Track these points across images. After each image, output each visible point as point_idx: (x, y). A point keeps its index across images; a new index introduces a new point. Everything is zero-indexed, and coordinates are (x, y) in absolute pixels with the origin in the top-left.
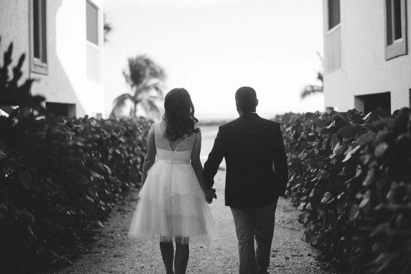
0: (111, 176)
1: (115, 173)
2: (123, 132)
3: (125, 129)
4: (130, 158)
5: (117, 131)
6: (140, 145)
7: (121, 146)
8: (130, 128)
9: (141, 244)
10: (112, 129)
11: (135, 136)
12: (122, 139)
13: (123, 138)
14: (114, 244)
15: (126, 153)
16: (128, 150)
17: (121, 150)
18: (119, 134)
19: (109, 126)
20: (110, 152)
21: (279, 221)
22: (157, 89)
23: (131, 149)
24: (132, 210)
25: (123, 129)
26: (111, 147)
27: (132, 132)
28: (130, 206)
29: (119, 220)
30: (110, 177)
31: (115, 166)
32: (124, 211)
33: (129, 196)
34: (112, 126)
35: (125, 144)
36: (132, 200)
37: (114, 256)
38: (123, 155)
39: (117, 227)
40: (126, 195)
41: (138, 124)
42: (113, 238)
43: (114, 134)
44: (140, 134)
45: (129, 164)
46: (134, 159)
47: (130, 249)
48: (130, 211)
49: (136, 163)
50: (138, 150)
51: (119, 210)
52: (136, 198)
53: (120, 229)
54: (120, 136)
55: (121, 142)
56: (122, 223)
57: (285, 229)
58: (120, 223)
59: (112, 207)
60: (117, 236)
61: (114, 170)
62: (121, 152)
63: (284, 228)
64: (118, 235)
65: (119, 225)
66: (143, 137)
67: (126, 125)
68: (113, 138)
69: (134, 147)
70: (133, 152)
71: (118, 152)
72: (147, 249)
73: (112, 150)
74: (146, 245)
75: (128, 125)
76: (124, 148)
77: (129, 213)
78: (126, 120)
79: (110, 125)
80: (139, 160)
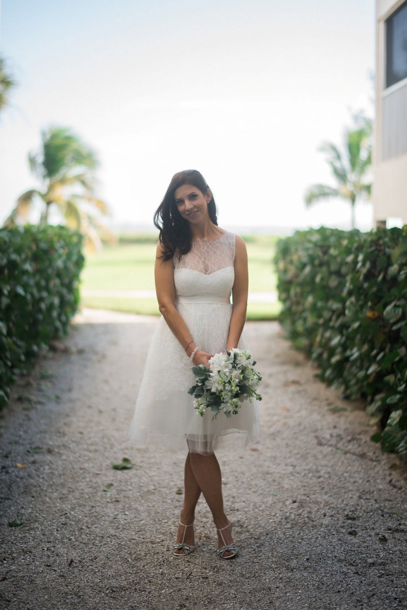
0: (6, 337)
1: (14, 330)
2: (30, 254)
3: (34, 247)
4: (42, 299)
5: (18, 251)
6: (59, 275)
7: (25, 278)
8: (43, 245)
9: (65, 491)
10: (9, 247)
11: (51, 262)
12: (28, 267)
13: (31, 265)
14: (9, 487)
15: (35, 291)
16: (37, 285)
17: (25, 287)
18: (23, 256)
19: (5, 242)
20: (6, 292)
21: (331, 436)
22: (83, 183)
23: (43, 283)
24: (44, 400)
25: (30, 248)
26: (7, 283)
27: (46, 252)
28: (40, 390)
29: (21, 425)
30: (4, 340)
31: (13, 317)
32: (29, 401)
33: (37, 369)
34: (10, 241)
35: (34, 275)
36: (43, 377)
37: (10, 525)
38: (29, 297)
39: (16, 443)
40: (33, 366)
41: (55, 239)
42: (7, 472)
43: (14, 257)
44: (60, 256)
45: (40, 310)
46: (47, 302)
47: (44, 502)
48: (40, 403)
49: (51, 307)
50: (55, 286)
51: (20, 399)
52: (50, 372)
53: (22, 448)
54: (25, 261)
55: (25, 272)
56: (25, 432)
57: (348, 455)
58: (21, 433)
59: (6, 398)
60: (16, 467)
61: (11, 325)
62: (25, 291)
63: (346, 453)
64: (19, 465)
65: (20, 436)
66: (65, 262)
67: (36, 241)
68: (13, 265)
69: (48, 280)
70: (47, 289)
71: (20, 291)
72: (80, 506)
73: (8, 288)
74: (77, 494)
75: (40, 240)
76: (32, 282)
77: (39, 407)
78: (34, 230)
79: (7, 239)
80: (56, 301)
